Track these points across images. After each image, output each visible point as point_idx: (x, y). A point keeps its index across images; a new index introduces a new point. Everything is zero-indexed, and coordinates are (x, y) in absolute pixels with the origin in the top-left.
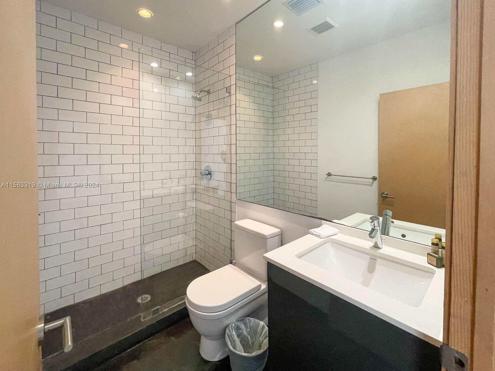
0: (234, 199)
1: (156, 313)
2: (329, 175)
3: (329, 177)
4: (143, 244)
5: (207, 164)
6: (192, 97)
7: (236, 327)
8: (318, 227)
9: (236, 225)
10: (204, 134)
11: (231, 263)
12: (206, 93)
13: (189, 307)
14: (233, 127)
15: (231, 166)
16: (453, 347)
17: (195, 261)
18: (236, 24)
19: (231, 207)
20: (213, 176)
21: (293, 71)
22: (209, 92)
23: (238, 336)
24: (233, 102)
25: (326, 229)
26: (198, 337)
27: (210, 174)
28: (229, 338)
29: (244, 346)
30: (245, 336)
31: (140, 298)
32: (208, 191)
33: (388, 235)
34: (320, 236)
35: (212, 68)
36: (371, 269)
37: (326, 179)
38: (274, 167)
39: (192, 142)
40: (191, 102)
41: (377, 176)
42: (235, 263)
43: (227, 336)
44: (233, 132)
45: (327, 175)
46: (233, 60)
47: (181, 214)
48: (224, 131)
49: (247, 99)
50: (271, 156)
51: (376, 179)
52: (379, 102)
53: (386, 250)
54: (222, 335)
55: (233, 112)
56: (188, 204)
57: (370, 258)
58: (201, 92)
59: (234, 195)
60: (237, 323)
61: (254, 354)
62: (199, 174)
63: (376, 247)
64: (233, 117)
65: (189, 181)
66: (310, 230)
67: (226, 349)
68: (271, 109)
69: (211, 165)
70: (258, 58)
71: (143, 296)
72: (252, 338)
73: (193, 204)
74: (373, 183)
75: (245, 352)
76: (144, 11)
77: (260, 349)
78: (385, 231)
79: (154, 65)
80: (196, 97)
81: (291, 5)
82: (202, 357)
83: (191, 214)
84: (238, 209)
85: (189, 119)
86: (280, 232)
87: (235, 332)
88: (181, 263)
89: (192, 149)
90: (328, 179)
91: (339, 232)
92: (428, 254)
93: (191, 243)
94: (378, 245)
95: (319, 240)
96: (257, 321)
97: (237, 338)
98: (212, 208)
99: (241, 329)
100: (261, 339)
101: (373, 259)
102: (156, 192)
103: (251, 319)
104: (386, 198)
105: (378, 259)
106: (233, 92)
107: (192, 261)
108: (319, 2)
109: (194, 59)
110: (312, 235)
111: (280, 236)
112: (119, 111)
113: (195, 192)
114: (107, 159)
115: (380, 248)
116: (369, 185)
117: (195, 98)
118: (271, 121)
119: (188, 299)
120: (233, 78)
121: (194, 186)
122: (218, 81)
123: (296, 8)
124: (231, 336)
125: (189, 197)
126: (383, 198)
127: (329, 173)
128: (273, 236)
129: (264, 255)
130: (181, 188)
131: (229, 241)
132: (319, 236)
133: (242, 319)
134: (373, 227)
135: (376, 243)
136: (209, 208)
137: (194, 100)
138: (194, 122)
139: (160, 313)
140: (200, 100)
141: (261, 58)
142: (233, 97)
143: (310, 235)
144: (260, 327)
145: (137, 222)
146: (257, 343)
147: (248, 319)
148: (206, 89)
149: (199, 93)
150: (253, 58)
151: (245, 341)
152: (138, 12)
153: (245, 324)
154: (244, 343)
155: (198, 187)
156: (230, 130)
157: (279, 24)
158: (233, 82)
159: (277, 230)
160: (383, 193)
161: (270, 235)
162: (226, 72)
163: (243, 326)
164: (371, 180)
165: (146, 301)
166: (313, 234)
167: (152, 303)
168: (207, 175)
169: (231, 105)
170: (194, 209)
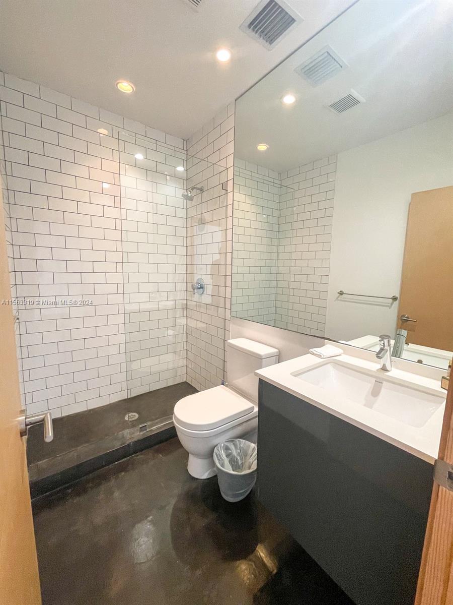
0: (228, 316)
1: (144, 431)
2: (341, 293)
3: (341, 296)
4: (129, 361)
5: (199, 276)
6: (182, 196)
7: (224, 448)
8: (320, 347)
9: (230, 343)
10: (197, 241)
11: (223, 384)
12: (199, 192)
13: (176, 424)
14: (229, 232)
15: (226, 278)
16: (448, 461)
17: (186, 382)
18: (236, 100)
19: (225, 325)
20: (205, 291)
21: (306, 165)
22: (201, 190)
23: (227, 456)
24: (230, 202)
25: (329, 349)
26: (186, 454)
27: (202, 287)
28: (217, 457)
29: (232, 466)
30: (235, 457)
31: (127, 416)
32: (200, 306)
33: (399, 357)
34: (321, 356)
35: (206, 160)
36: (375, 393)
37: (337, 298)
38: (277, 284)
39: (182, 251)
40: (181, 202)
41: (398, 295)
42: (228, 384)
43: (214, 454)
44: (229, 238)
45: (338, 293)
46: (231, 149)
47: (171, 332)
48: (219, 237)
49: (248, 200)
50: (274, 270)
51: (397, 300)
52: (410, 204)
53: (395, 373)
54: (210, 455)
55: (230, 214)
56: (178, 321)
57: (376, 381)
58: (192, 189)
59: (228, 312)
60: (226, 444)
61: (243, 473)
62: (190, 289)
63: (384, 369)
64: (230, 220)
65: (179, 296)
66: (311, 350)
67: (215, 469)
68: (276, 213)
69: (203, 277)
70: (262, 147)
71: (130, 415)
72: (242, 459)
73: (183, 321)
74: (392, 304)
75: (233, 471)
76: (123, 84)
77: (250, 469)
78: (396, 353)
79: (139, 156)
80: (187, 195)
81: (305, 72)
82: (190, 475)
83: (181, 332)
84: (232, 327)
85: (180, 223)
86: (277, 352)
87: (224, 452)
88: (170, 383)
89: (182, 259)
90: (339, 299)
91: (344, 353)
92: (443, 377)
93: (181, 362)
94: (386, 367)
95: (318, 360)
96: (248, 442)
97: (225, 458)
98: (205, 325)
99: (229, 449)
100: (251, 460)
101: (379, 382)
102: (143, 307)
103: (241, 440)
104: (407, 322)
105: (384, 382)
106: (230, 189)
107: (182, 383)
108: (341, 67)
109: (185, 149)
110: (313, 356)
111: (278, 357)
112: (98, 211)
113: (186, 308)
114: (88, 267)
115: (389, 371)
116: (388, 306)
117: (187, 198)
118: (276, 228)
119: (176, 417)
120: (231, 171)
121: (185, 302)
122: (212, 175)
123: (311, 77)
124: (220, 456)
125: (179, 313)
126: (403, 322)
127: (341, 291)
128: (270, 356)
129: (256, 371)
130: (170, 304)
131: (222, 362)
132: (319, 356)
133: (231, 440)
134: (383, 347)
135: (384, 365)
136: (200, 325)
137: (185, 200)
138: (185, 227)
139: (148, 430)
140: (191, 199)
141: (266, 148)
142: (230, 195)
143: (309, 354)
144: (251, 449)
145: (122, 338)
146: (247, 465)
147: (239, 441)
148: (199, 186)
149: (190, 191)
150: (257, 148)
151: (234, 461)
152: (117, 86)
153: (235, 446)
154: (233, 463)
155: (190, 303)
156: (226, 235)
157: (289, 100)
158: (231, 176)
159: (274, 350)
160: (403, 316)
161: (266, 355)
162: (222, 163)
163: (232, 447)
164: (391, 301)
165: (134, 419)
166: (313, 354)
167: (140, 421)
168: (199, 288)
169: (227, 206)
170: (185, 326)
